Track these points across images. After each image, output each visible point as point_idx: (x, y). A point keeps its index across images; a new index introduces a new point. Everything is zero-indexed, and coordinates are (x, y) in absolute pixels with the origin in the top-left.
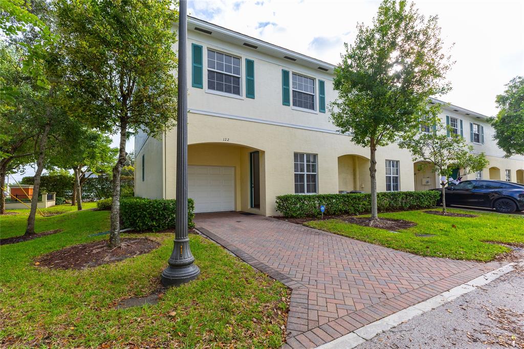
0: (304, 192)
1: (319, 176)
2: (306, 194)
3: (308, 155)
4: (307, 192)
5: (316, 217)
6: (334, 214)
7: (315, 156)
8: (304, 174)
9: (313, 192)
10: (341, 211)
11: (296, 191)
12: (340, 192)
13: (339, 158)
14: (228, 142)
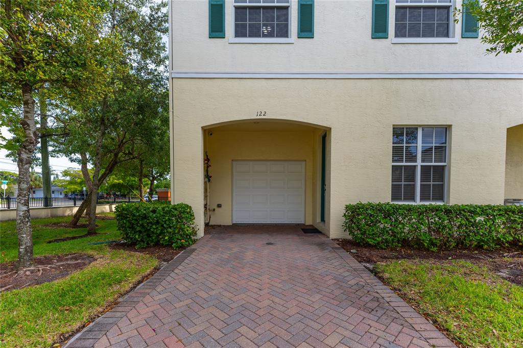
0: (413, 199)
1: (452, 169)
2: (418, 202)
3: (428, 129)
4: (422, 199)
5: (427, 250)
6: (479, 247)
7: (446, 130)
8: (415, 167)
9: (435, 199)
10: (498, 242)
11: (395, 197)
12: (506, 201)
13: (508, 129)
14: (264, 117)
